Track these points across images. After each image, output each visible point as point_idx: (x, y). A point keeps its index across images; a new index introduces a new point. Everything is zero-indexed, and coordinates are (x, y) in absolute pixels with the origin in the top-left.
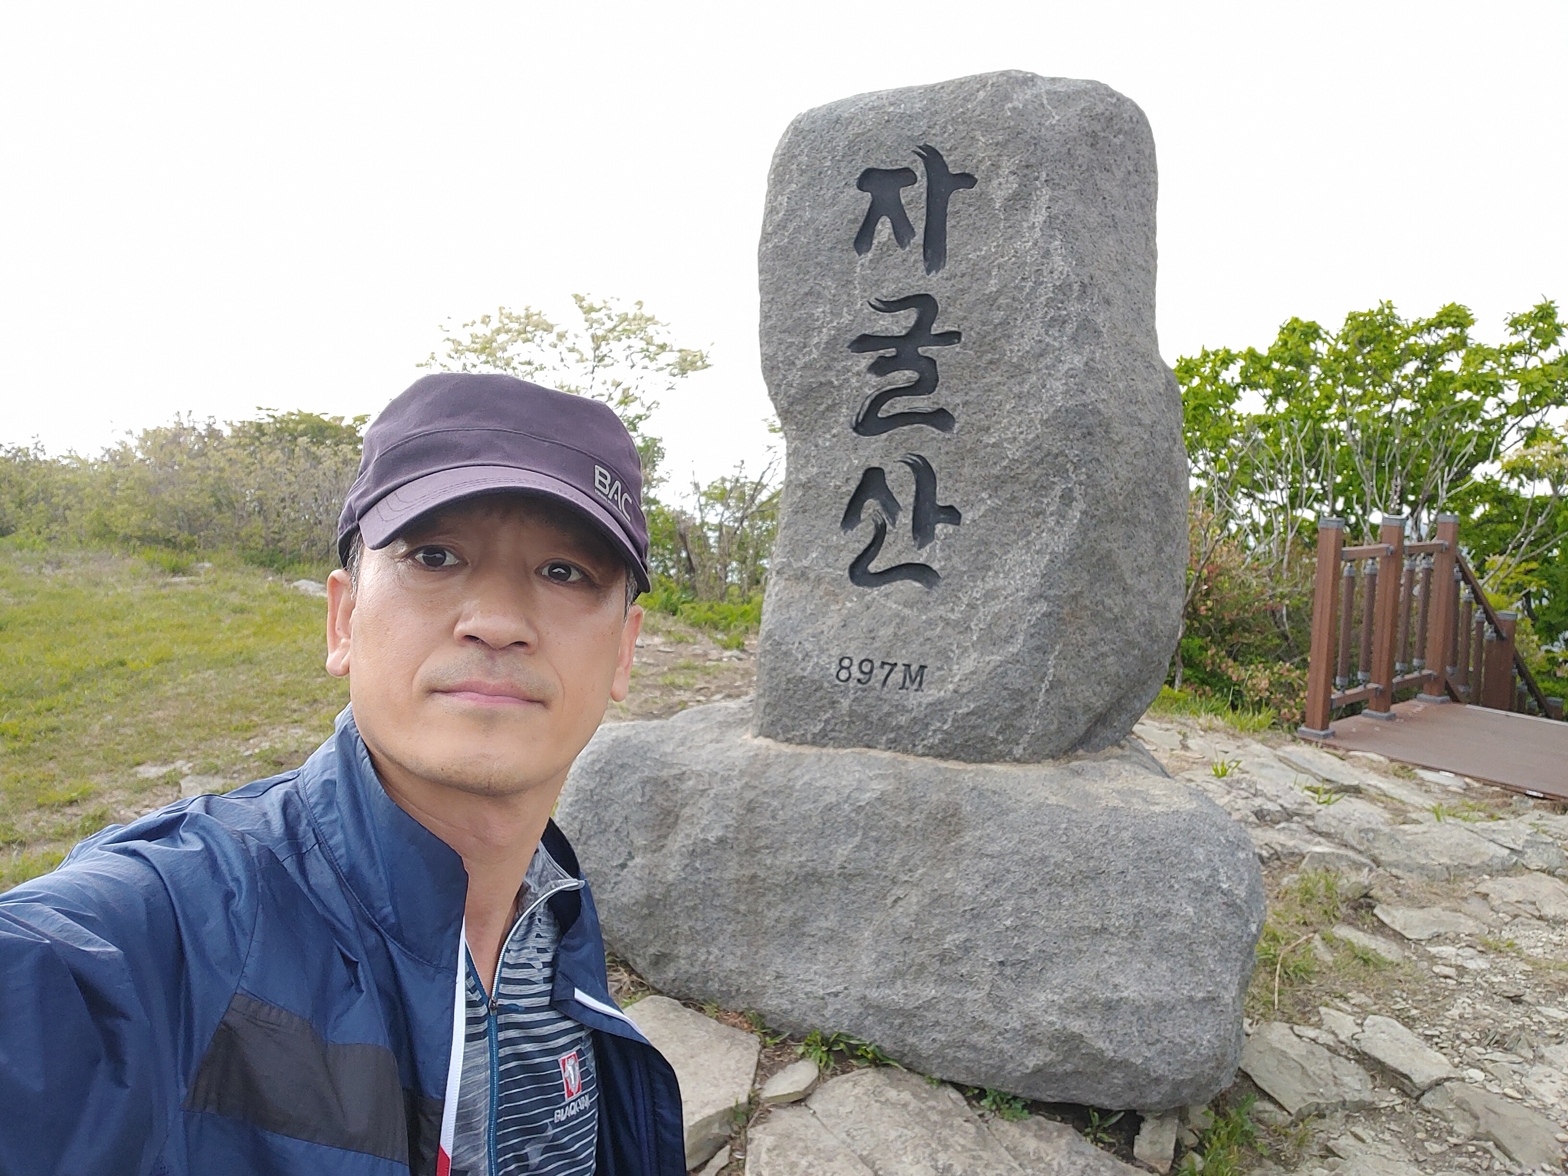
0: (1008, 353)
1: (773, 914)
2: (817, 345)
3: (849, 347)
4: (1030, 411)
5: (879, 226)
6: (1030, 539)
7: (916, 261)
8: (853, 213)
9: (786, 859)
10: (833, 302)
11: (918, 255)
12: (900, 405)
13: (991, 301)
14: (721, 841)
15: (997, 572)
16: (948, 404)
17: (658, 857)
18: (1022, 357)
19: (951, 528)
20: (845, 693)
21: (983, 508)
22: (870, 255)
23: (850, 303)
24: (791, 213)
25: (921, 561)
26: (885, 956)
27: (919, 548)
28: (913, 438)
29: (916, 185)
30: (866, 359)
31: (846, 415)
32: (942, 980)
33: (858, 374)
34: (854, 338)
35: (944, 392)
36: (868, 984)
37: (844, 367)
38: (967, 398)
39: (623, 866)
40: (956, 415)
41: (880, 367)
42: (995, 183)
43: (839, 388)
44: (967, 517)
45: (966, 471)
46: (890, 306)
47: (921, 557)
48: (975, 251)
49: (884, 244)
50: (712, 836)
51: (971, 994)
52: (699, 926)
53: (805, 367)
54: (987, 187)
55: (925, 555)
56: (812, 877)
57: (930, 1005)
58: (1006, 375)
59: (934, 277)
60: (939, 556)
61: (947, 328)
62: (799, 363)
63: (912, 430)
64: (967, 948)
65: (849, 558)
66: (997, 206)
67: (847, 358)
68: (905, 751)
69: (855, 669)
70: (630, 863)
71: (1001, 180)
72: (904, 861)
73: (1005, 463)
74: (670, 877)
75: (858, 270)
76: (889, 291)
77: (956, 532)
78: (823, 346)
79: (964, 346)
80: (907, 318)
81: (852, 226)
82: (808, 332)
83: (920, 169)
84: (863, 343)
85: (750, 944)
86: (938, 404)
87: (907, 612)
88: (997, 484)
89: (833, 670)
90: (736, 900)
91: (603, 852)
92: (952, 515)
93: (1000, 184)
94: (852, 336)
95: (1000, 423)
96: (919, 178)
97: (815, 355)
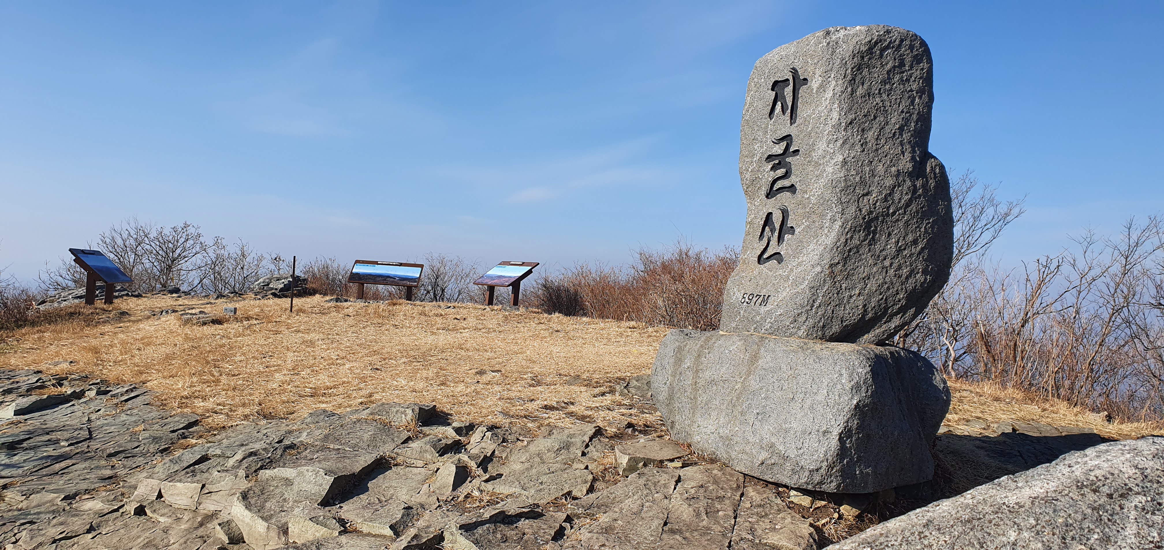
0: (814, 157)
3: (765, 161)
4: (820, 182)
5: (777, 106)
6: (818, 239)
7: (787, 120)
8: (769, 101)
10: (761, 142)
11: (789, 117)
12: (780, 184)
13: (809, 135)
15: (803, 255)
16: (794, 182)
18: (818, 159)
19: (791, 236)
21: (802, 227)
22: (774, 119)
23: (766, 142)
25: (778, 252)
27: (778, 246)
28: (783, 198)
29: (789, 86)
30: (770, 165)
31: (764, 191)
33: (767, 173)
34: (767, 157)
35: (793, 177)
37: (763, 170)
38: (801, 179)
40: (797, 186)
41: (774, 168)
42: (814, 81)
43: (762, 180)
44: (797, 230)
45: (798, 211)
46: (778, 142)
48: (806, 113)
49: (778, 114)
54: (811, 83)
55: (780, 249)
58: (813, 167)
59: (793, 126)
60: (784, 249)
61: (795, 149)
63: (783, 195)
65: (758, 254)
66: (814, 91)
67: (764, 166)
68: (759, 332)
73: (811, 206)
75: (769, 126)
76: (778, 135)
78: (757, 161)
79: (800, 156)
80: (783, 146)
81: (768, 107)
83: (791, 79)
84: (770, 158)
86: (791, 182)
87: (770, 274)
88: (808, 216)
92: (792, 230)
95: (810, 188)
96: (790, 83)
97: (755, 165)
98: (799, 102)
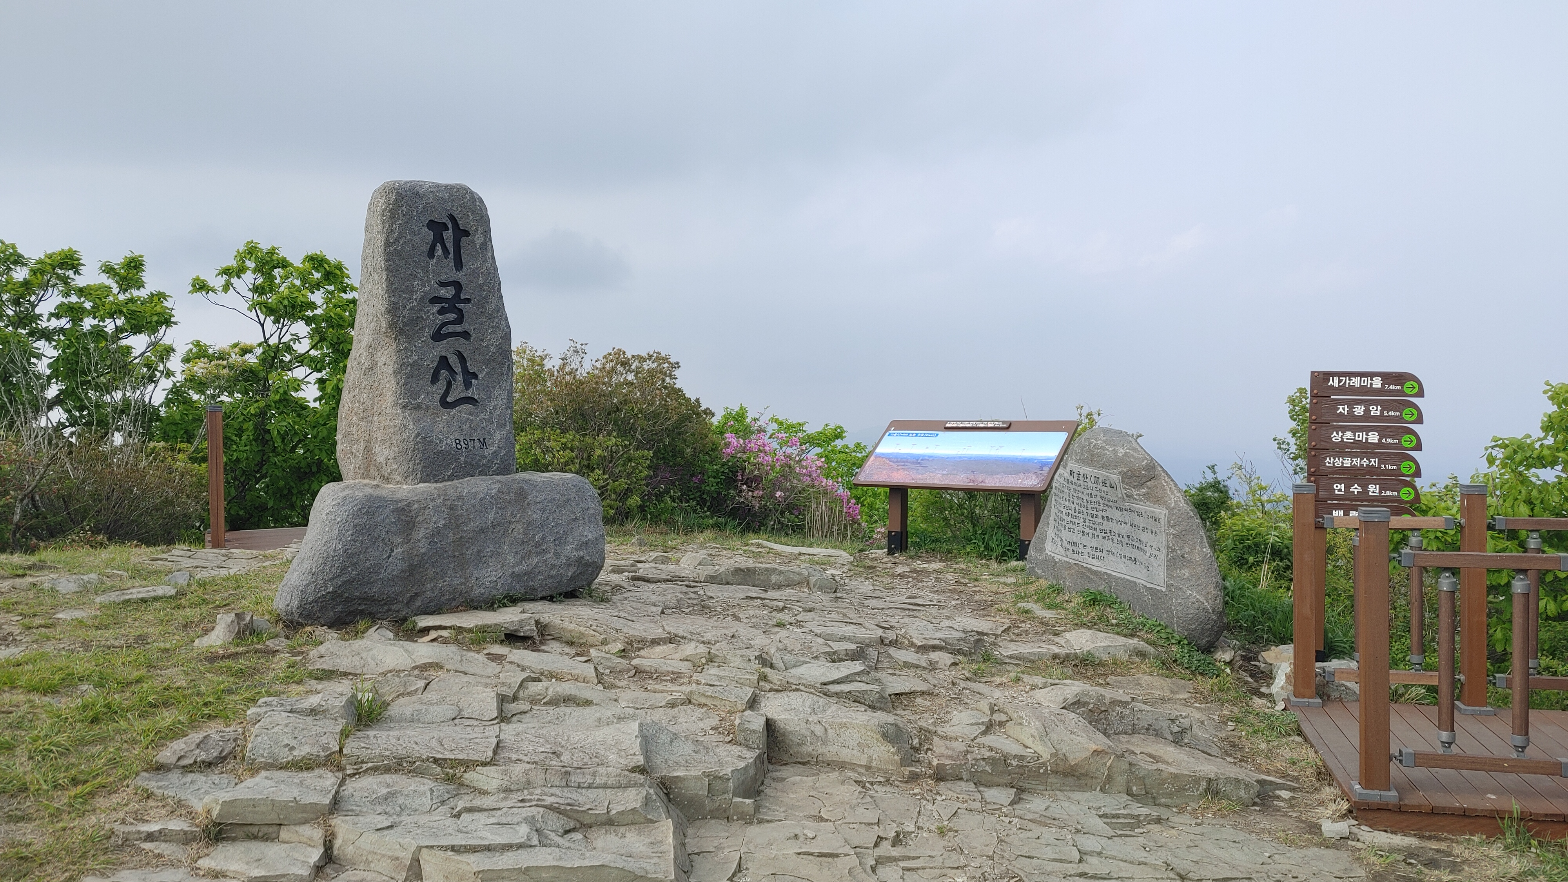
0: (487, 309)
1: (469, 552)
2: (416, 299)
6: (501, 384)
7: (452, 266)
9: (472, 525)
11: (452, 264)
12: (451, 328)
13: (481, 286)
14: (444, 525)
15: (494, 399)
17: (410, 545)
18: (492, 311)
20: (462, 455)
24: (401, 235)
26: (516, 553)
30: (436, 308)
31: (428, 332)
32: (538, 554)
36: (513, 567)
39: (389, 557)
41: (441, 312)
42: (476, 236)
43: (425, 320)
44: (480, 376)
45: (476, 357)
46: (443, 284)
48: (473, 264)
50: (440, 525)
51: (548, 556)
52: (438, 570)
53: (410, 309)
54: (474, 237)
56: (482, 531)
57: (536, 566)
58: (488, 317)
59: (460, 274)
62: (408, 307)
64: (543, 538)
65: (438, 397)
66: (478, 245)
67: (428, 306)
68: (486, 475)
69: (462, 443)
70: (393, 554)
72: (512, 514)
73: (490, 354)
74: (423, 551)
76: (444, 278)
77: (478, 383)
78: (418, 300)
82: (412, 292)
84: (435, 300)
85: (462, 570)
87: (471, 417)
88: (487, 363)
89: (454, 445)
90: (454, 551)
91: (377, 553)
92: (475, 376)
93: (478, 237)
94: (430, 297)
95: (487, 337)
97: (415, 304)
98: (462, 251)
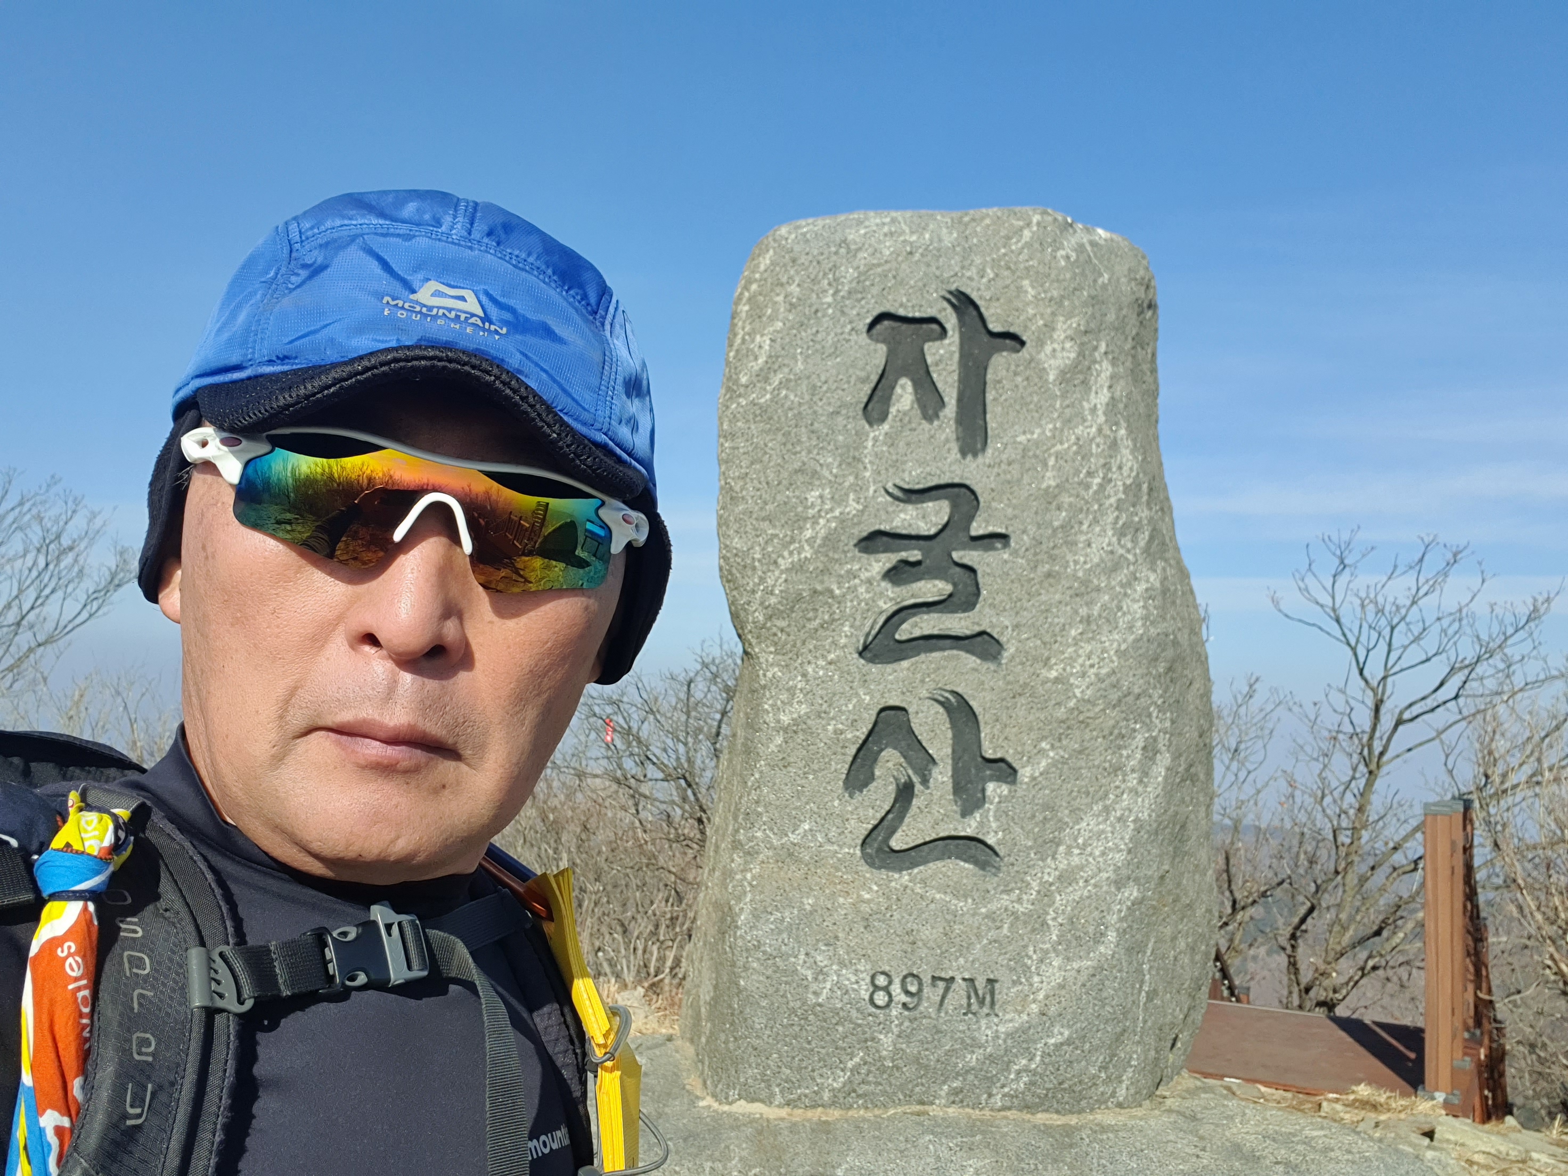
0: (1072, 564)
2: (812, 540)
3: (855, 545)
4: (1104, 639)
5: (898, 390)
6: (1108, 802)
7: (947, 440)
8: (863, 369)
10: (835, 483)
12: (929, 624)
15: (1069, 847)
16: (993, 626)
18: (1089, 571)
19: (1005, 789)
20: (885, 1026)
21: (1044, 763)
22: (886, 427)
23: (858, 488)
25: (969, 832)
27: (964, 815)
28: (945, 668)
29: (946, 341)
33: (869, 582)
34: (865, 534)
35: (987, 610)
37: (849, 572)
38: (1018, 619)
40: (1003, 640)
42: (1048, 349)
44: (1025, 774)
47: (969, 827)
48: (1024, 433)
49: (905, 414)
53: (793, 569)
54: (1039, 353)
55: (974, 824)
58: (1069, 592)
59: (972, 462)
60: (994, 825)
61: (991, 529)
62: (784, 564)
63: (946, 659)
66: (1051, 378)
68: (976, 1105)
69: (896, 989)
71: (1056, 346)
73: (1072, 704)
75: (870, 444)
77: (1012, 795)
78: (819, 541)
79: (1015, 553)
80: (937, 513)
81: (860, 386)
82: (799, 521)
83: (950, 320)
86: (978, 624)
89: (864, 993)
92: (1006, 770)
93: (1054, 350)
94: (861, 531)
95: (1063, 653)
96: (950, 333)
97: (808, 553)
98: (990, 396)
